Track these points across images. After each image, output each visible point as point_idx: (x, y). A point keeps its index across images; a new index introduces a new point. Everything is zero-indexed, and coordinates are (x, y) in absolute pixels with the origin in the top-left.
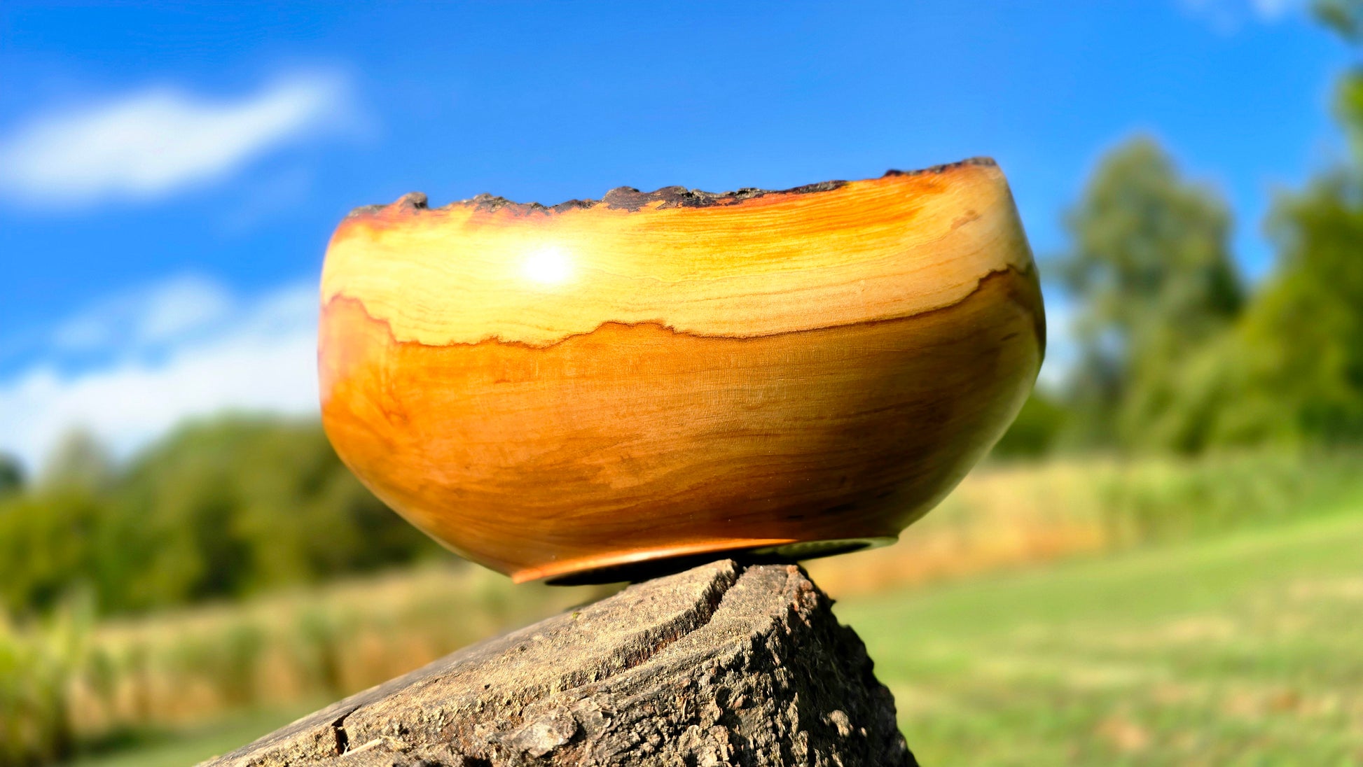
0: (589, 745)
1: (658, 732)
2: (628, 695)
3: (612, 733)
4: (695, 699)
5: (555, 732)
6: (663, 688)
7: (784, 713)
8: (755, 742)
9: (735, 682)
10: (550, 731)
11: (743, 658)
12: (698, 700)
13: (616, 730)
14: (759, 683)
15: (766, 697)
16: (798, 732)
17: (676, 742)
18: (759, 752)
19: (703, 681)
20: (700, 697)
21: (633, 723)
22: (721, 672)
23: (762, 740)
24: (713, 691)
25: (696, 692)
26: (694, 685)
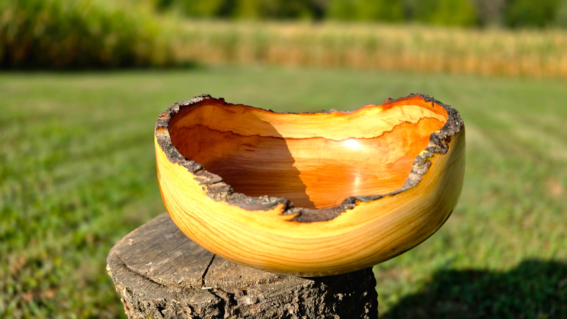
0: (260, 304)
1: (279, 304)
2: (274, 293)
3: (267, 303)
4: (292, 297)
5: (251, 301)
6: (283, 293)
7: (320, 298)
8: (307, 306)
9: (306, 291)
10: (250, 300)
11: (311, 285)
12: (293, 297)
13: (268, 302)
14: (314, 291)
15: (315, 294)
16: (322, 303)
17: (283, 306)
18: (308, 309)
19: (296, 292)
20: (294, 296)
21: (273, 301)
22: (303, 288)
23: (309, 306)
24: (298, 294)
25: (293, 294)
26: (293, 292)
